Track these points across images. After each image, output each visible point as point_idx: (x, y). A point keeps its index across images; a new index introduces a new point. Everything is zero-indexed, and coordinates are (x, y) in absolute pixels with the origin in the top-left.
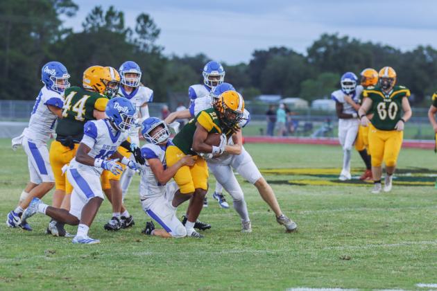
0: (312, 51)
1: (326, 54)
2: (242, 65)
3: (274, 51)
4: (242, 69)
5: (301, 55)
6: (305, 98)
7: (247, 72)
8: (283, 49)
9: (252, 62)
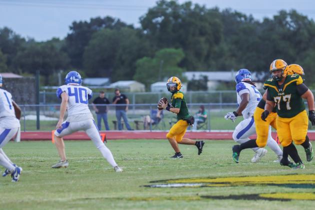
0: (147, 22)
1: (164, 24)
2: (56, 40)
3: (98, 22)
4: (58, 47)
5: (131, 27)
6: (140, 80)
7: (64, 49)
8: (109, 19)
9: (69, 37)
